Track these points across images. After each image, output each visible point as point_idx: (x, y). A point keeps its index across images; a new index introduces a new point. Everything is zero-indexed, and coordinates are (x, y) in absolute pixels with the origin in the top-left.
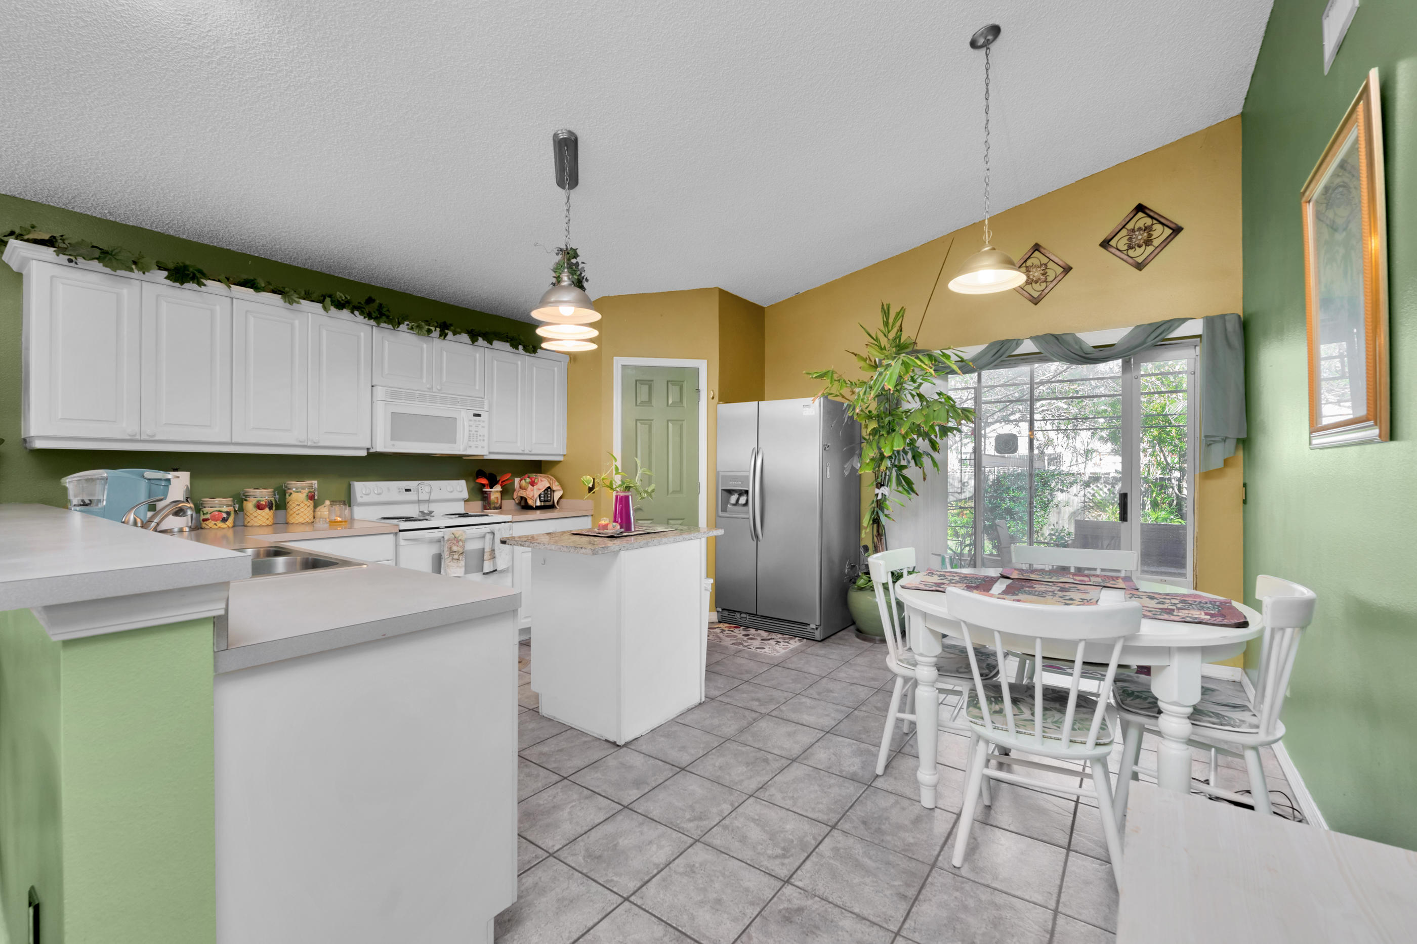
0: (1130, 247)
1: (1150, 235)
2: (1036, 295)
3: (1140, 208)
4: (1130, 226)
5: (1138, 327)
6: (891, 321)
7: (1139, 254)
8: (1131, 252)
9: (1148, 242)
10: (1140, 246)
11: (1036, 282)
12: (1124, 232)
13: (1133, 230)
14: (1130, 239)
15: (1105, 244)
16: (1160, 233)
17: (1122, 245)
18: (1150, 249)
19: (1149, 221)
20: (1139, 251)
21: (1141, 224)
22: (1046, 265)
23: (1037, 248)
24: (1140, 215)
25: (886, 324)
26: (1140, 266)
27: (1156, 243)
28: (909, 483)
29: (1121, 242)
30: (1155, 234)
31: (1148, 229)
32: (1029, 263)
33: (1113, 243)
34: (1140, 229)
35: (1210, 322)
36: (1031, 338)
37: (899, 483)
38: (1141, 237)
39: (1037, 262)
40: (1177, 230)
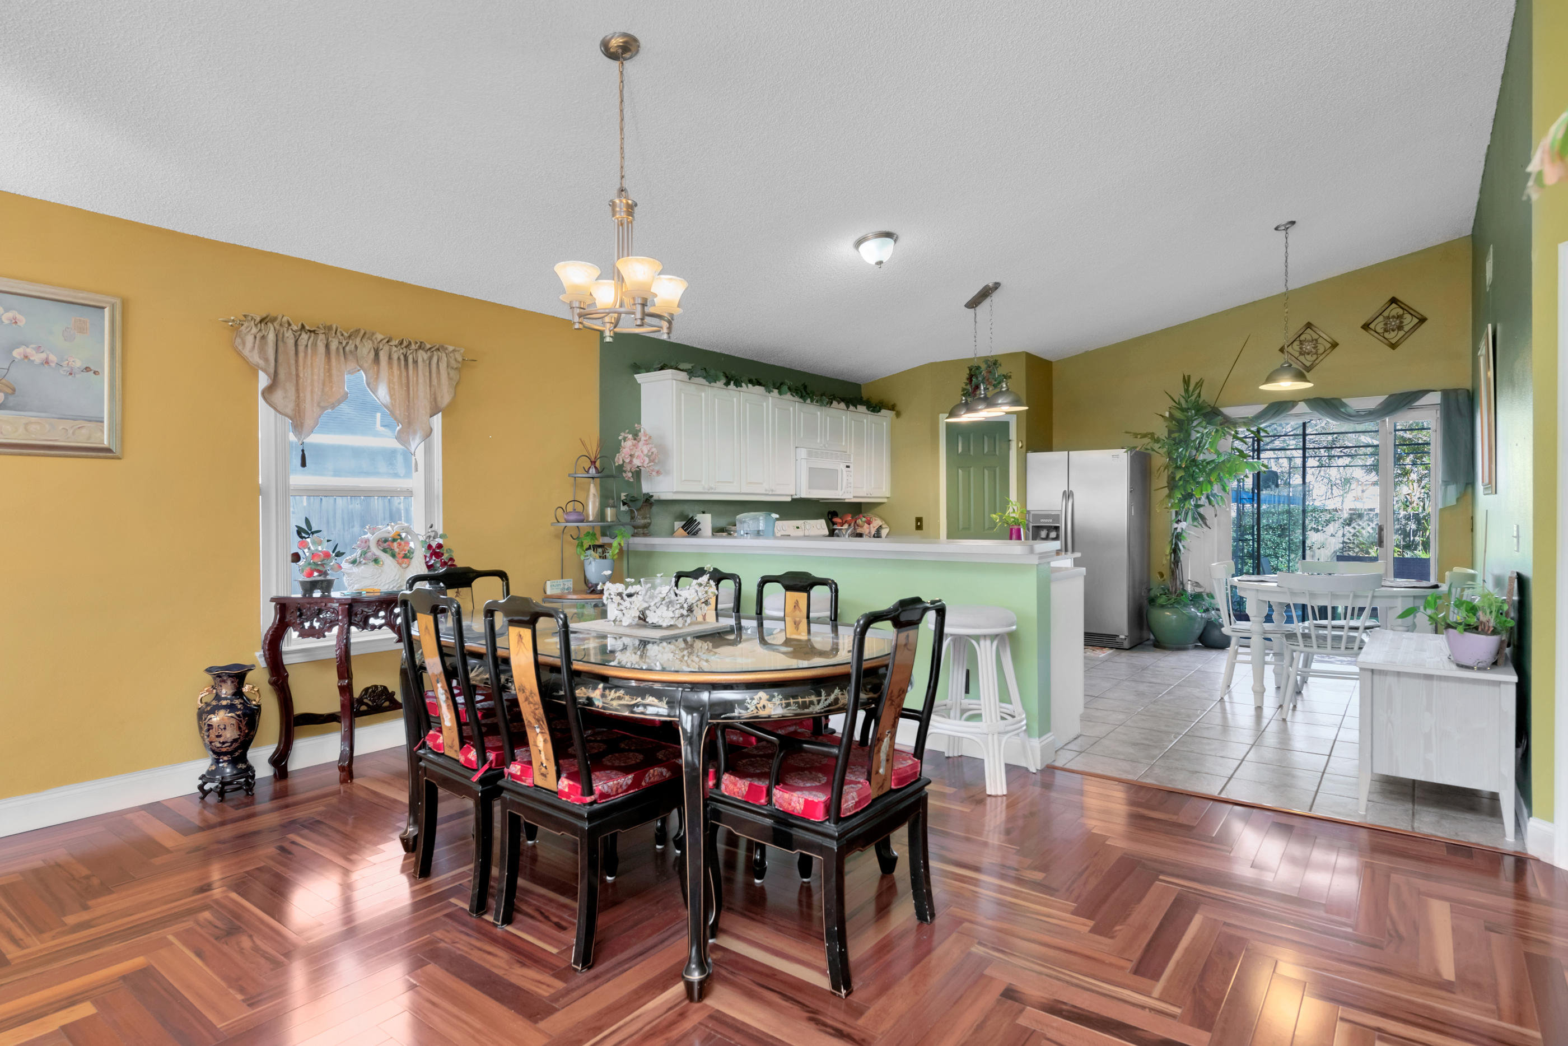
0: (1386, 331)
1: (1401, 322)
2: (1308, 364)
3: (1394, 301)
4: (1386, 314)
5: (1391, 396)
6: (1191, 388)
7: (1393, 336)
8: (1386, 335)
9: (1400, 328)
10: (1393, 330)
11: (1308, 354)
12: (1381, 318)
13: (1388, 318)
14: (1386, 324)
15: (1366, 327)
16: (1409, 321)
17: (1380, 328)
18: (1401, 333)
19: (1401, 312)
20: (1393, 334)
21: (1394, 313)
22: (1316, 340)
23: (1309, 326)
24: (1394, 305)
25: (1187, 391)
26: (1393, 346)
27: (1407, 328)
28: (1203, 518)
29: (1379, 325)
30: (1406, 322)
31: (1399, 317)
32: (1302, 338)
33: (1372, 326)
34: (1393, 317)
35: (1446, 394)
36: (1304, 400)
37: (1194, 519)
38: (1394, 323)
39: (1309, 338)
40: (1422, 320)
